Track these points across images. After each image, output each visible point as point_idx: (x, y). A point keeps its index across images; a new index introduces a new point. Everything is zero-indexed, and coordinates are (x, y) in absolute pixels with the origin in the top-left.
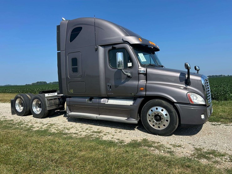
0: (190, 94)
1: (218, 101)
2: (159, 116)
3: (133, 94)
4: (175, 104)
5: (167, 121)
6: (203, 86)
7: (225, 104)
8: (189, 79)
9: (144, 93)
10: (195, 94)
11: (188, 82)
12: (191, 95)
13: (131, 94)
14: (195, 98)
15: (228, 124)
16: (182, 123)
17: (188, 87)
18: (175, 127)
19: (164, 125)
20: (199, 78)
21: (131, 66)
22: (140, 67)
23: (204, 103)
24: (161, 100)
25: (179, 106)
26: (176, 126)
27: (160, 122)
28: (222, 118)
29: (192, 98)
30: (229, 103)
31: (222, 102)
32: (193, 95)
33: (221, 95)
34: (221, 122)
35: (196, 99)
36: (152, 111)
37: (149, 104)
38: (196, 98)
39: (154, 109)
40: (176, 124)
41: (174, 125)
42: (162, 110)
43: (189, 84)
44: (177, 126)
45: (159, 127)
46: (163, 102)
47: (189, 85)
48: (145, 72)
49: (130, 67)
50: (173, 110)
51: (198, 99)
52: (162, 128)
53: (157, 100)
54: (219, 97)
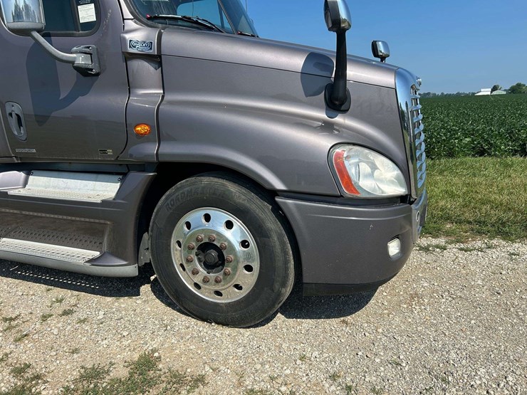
0: (344, 151)
1: (432, 159)
2: (215, 247)
3: (110, 152)
4: (277, 199)
5: (249, 268)
6: (402, 114)
7: (450, 169)
8: (341, 83)
9: (151, 149)
10: (367, 151)
11: (337, 99)
12: (348, 157)
13: (104, 152)
14: (365, 168)
15: (469, 246)
16: (305, 280)
17: (339, 119)
18: (279, 295)
19: (238, 287)
20: (387, 79)
21: (94, 19)
22: (131, 24)
23: (401, 191)
24: (225, 182)
25: (294, 210)
26: (283, 290)
27: (220, 275)
28: (448, 219)
29: (352, 171)
30: (462, 163)
31: (443, 161)
32: (358, 156)
33: (439, 142)
34: (447, 234)
35: (371, 175)
36: (188, 225)
37: (174, 197)
38: (368, 170)
39: (196, 216)
40: (284, 285)
41: (277, 286)
42: (229, 225)
43: (341, 105)
44: (288, 291)
45: (218, 293)
46: (233, 189)
47: (345, 111)
48: (154, 51)
49: (88, 26)
50: (272, 224)
51: (376, 173)
52: (231, 296)
53: (207, 182)
54: (434, 148)
